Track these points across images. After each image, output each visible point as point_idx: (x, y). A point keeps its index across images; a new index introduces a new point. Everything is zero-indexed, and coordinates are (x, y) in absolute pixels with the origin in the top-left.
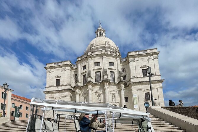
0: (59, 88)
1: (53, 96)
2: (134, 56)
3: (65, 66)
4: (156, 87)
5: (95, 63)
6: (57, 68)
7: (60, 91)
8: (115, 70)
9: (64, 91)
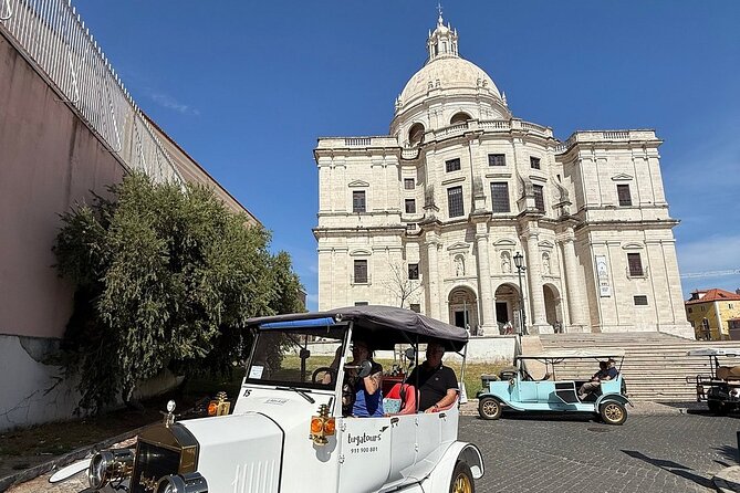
0: (367, 222)
1: (344, 246)
2: (593, 146)
3: (383, 152)
4: (658, 238)
5: (489, 155)
6: (355, 154)
7: (370, 232)
8: (545, 180)
9: (383, 230)
